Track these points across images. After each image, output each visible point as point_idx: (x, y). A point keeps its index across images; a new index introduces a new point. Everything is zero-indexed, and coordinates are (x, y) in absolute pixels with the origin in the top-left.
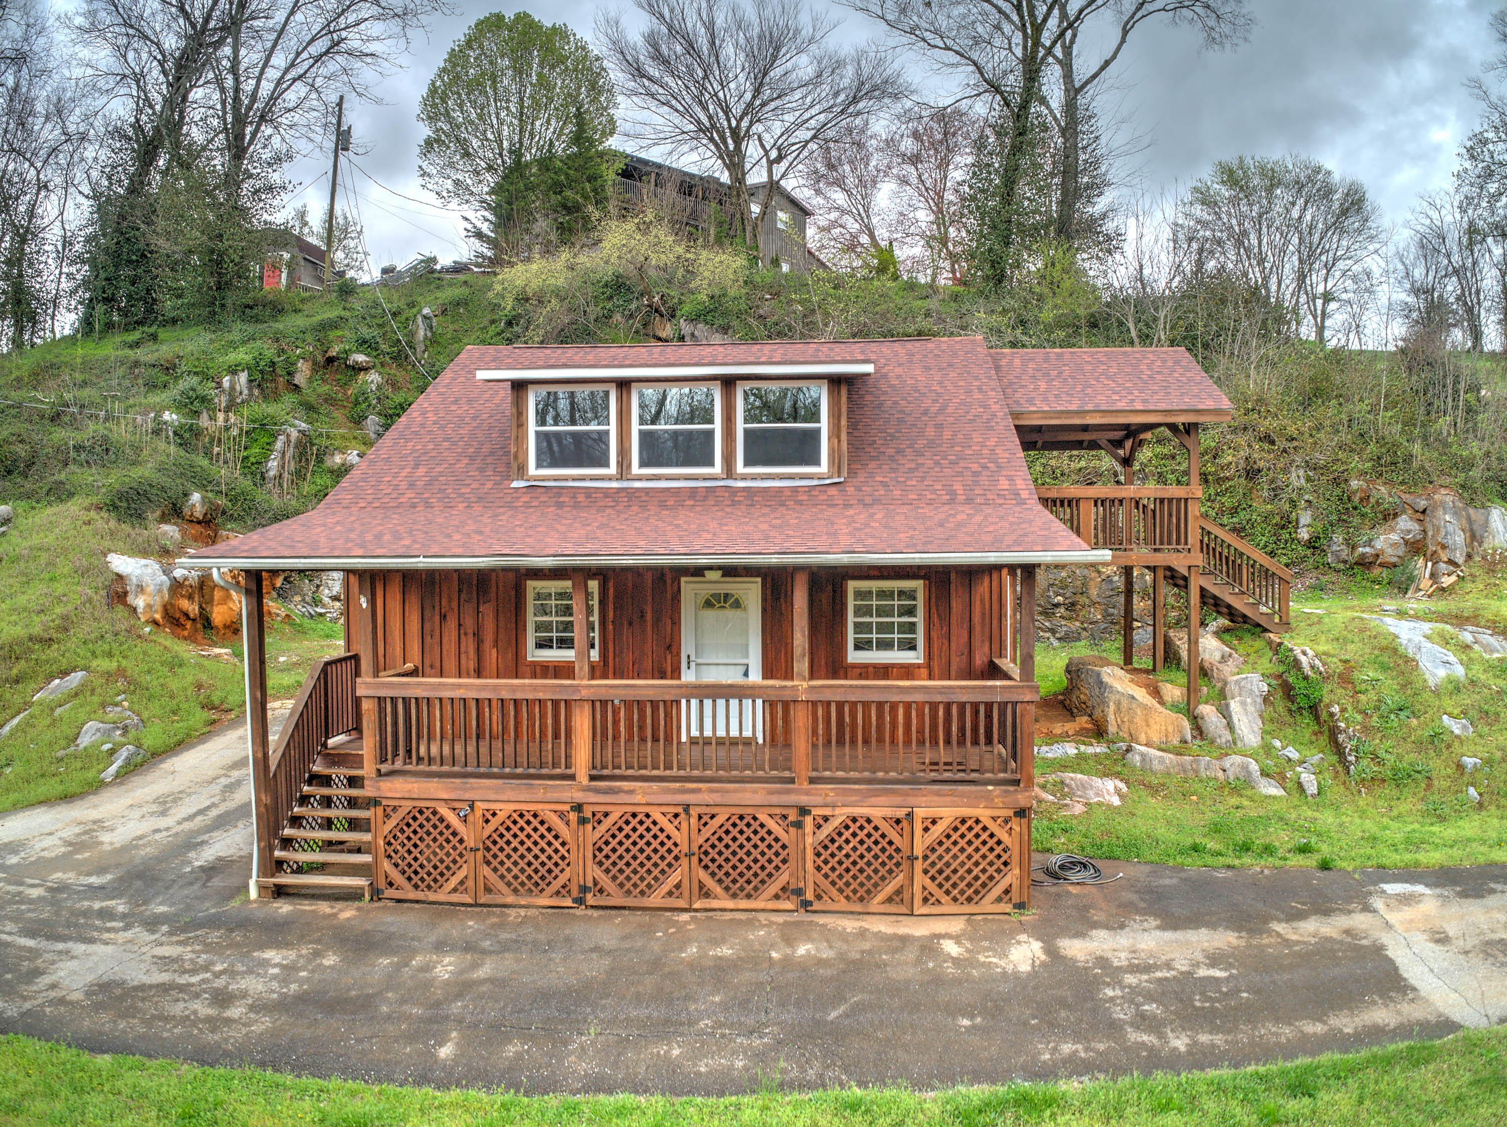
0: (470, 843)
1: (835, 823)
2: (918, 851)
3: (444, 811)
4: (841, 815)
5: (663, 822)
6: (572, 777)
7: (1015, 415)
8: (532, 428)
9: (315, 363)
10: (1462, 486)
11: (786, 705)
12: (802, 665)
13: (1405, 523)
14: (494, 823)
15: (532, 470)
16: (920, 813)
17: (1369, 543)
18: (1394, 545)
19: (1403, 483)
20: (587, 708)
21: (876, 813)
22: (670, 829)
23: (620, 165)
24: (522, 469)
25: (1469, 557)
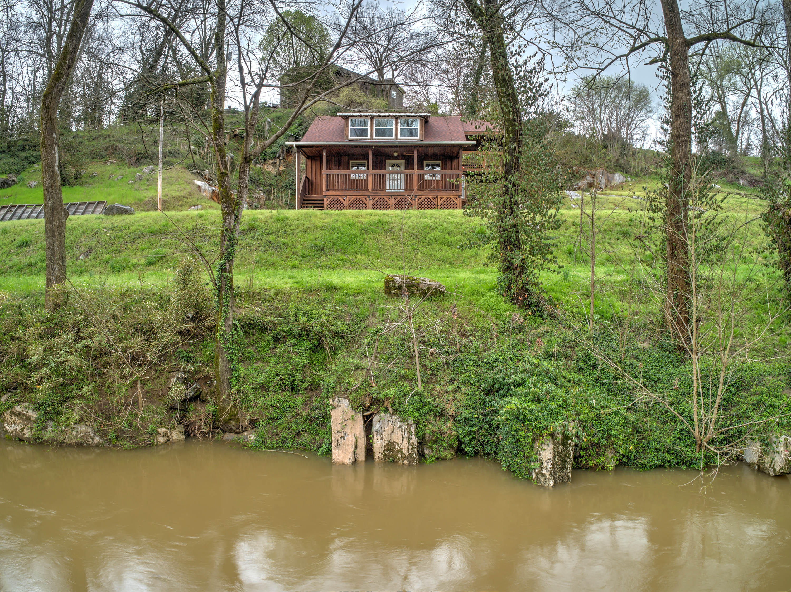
0: (346, 205)
1: (422, 199)
2: (439, 204)
3: (340, 198)
4: (423, 197)
5: (387, 199)
6: (368, 190)
7: (465, 132)
8: (350, 127)
9: (231, 136)
10: (607, 168)
11: (412, 174)
12: (416, 167)
13: (589, 178)
14: (351, 200)
15: (349, 137)
16: (439, 197)
17: (577, 184)
18: (584, 184)
19: (589, 167)
20: (371, 176)
21: (430, 197)
22: (388, 201)
23: (335, 69)
24: (347, 137)
25: (606, 186)
